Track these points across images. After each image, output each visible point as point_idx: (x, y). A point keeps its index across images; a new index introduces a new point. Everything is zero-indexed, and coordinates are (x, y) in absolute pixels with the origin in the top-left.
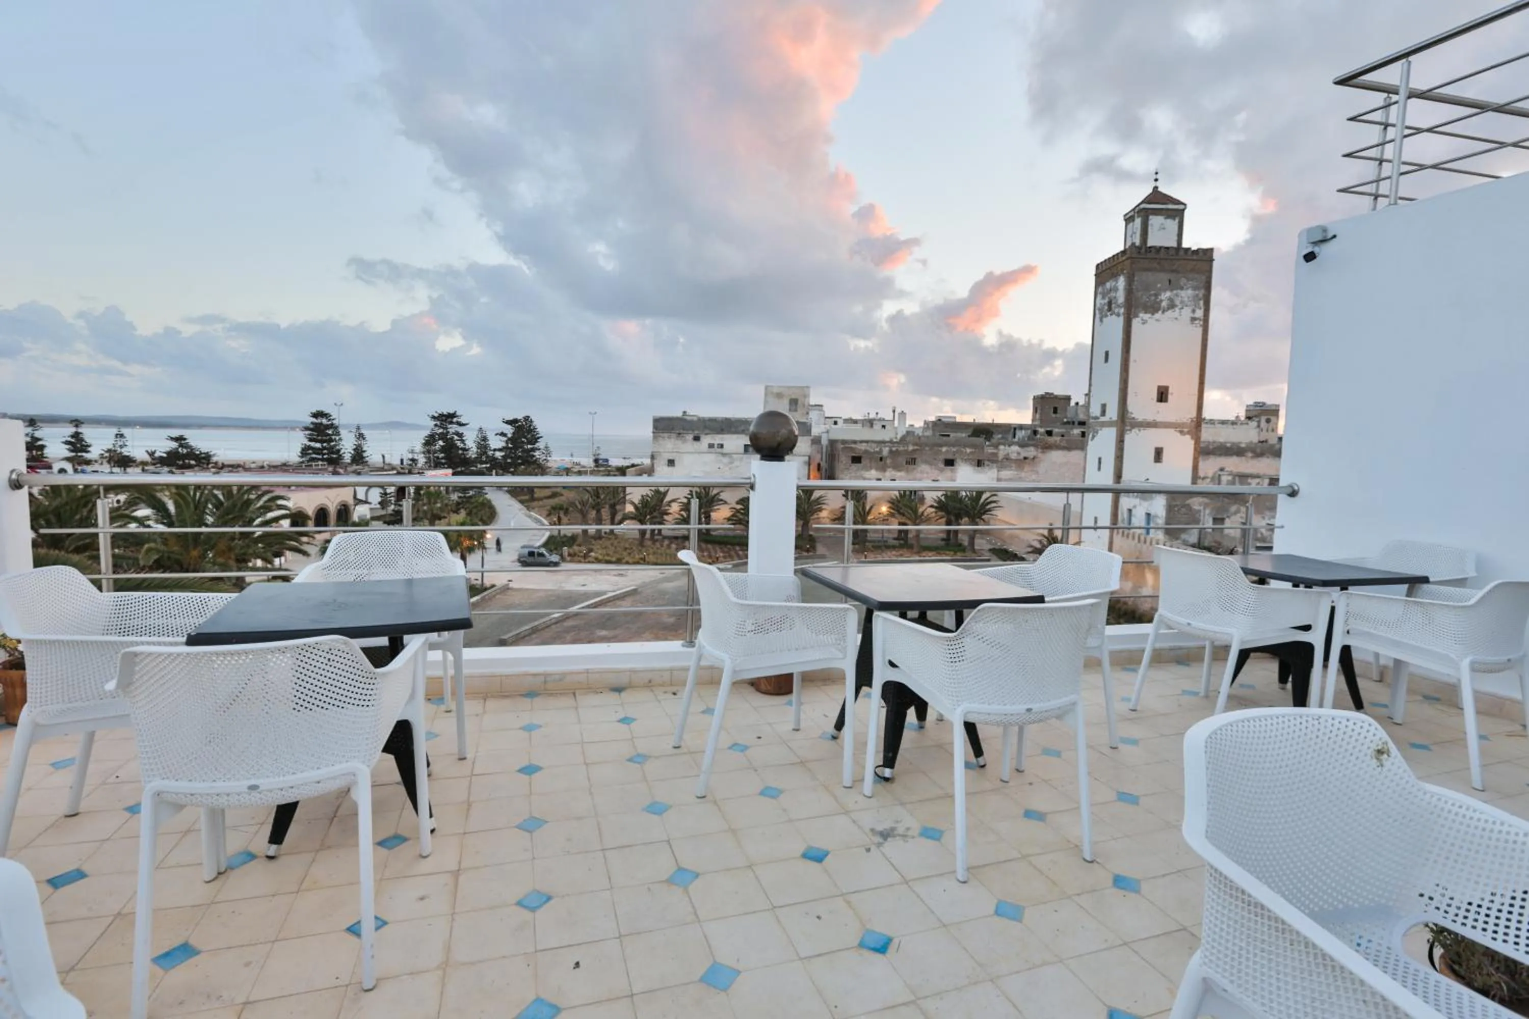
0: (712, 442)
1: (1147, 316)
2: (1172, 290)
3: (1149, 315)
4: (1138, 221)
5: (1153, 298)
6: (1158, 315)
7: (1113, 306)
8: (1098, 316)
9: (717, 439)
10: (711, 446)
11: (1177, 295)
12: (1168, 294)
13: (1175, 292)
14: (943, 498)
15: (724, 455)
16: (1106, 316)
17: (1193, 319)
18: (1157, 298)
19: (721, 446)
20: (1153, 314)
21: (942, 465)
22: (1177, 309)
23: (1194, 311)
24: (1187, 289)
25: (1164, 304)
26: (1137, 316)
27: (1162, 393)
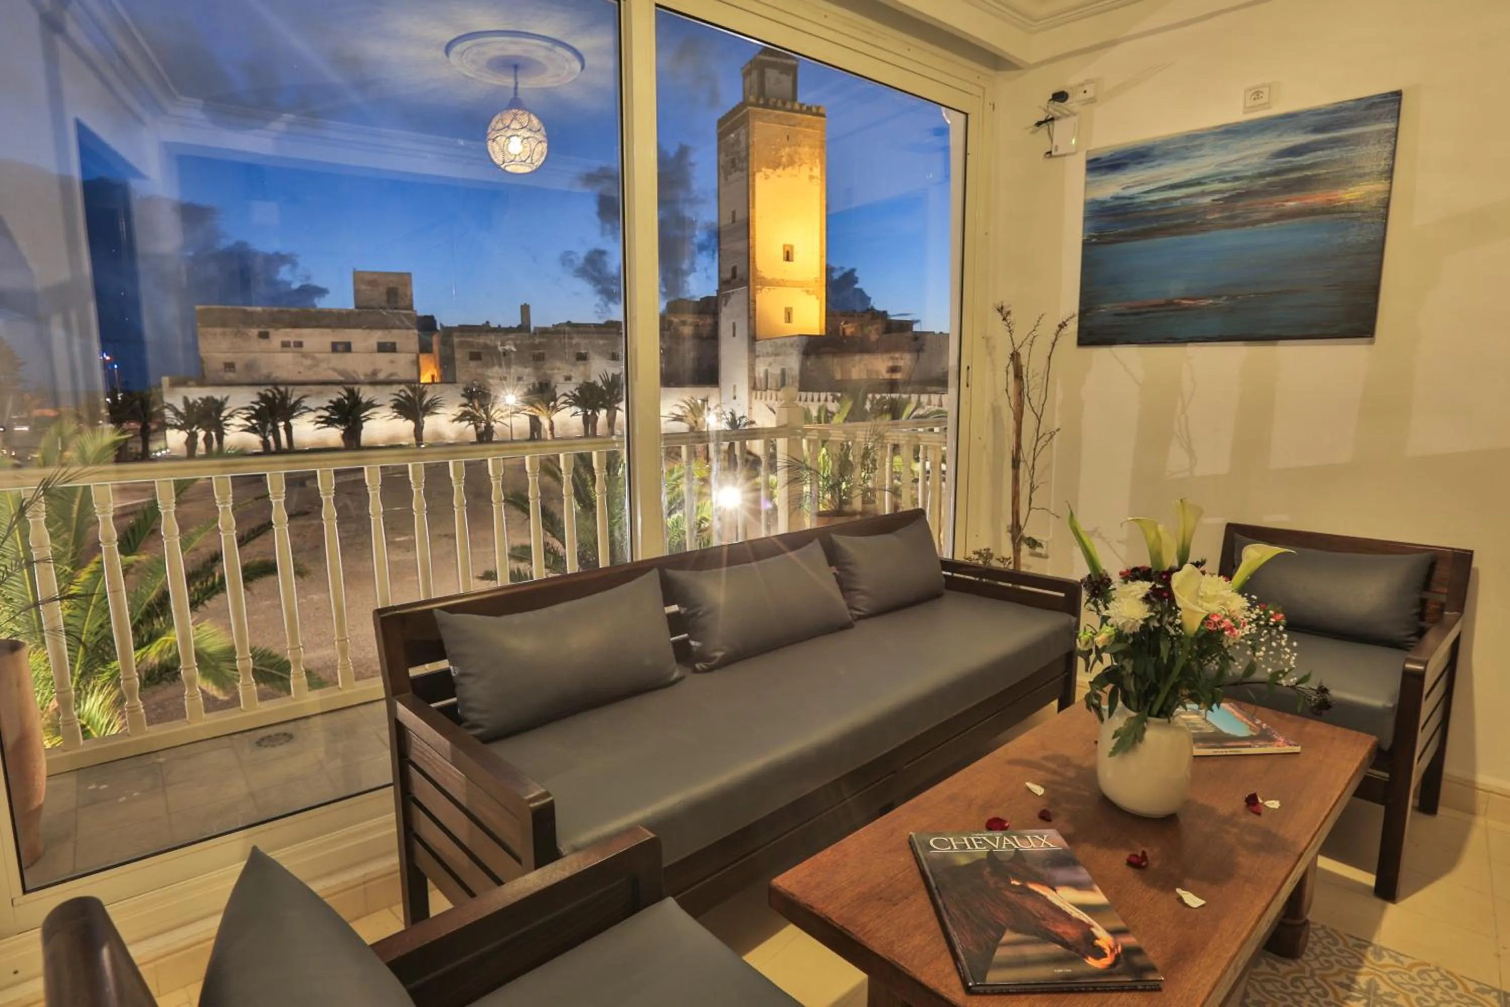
0: (286, 339)
1: (769, 171)
2: (790, 146)
3: (771, 170)
4: (754, 76)
5: (773, 153)
6: (779, 171)
7: (737, 161)
8: (722, 175)
9: (292, 335)
10: (285, 345)
11: (796, 152)
12: (787, 150)
13: (793, 148)
14: (577, 393)
15: (305, 356)
16: (731, 173)
17: (811, 178)
18: (777, 153)
19: (300, 344)
20: (775, 170)
21: (573, 359)
22: (796, 166)
23: (811, 169)
24: (804, 146)
25: (784, 160)
26: (760, 171)
27: (788, 252)
